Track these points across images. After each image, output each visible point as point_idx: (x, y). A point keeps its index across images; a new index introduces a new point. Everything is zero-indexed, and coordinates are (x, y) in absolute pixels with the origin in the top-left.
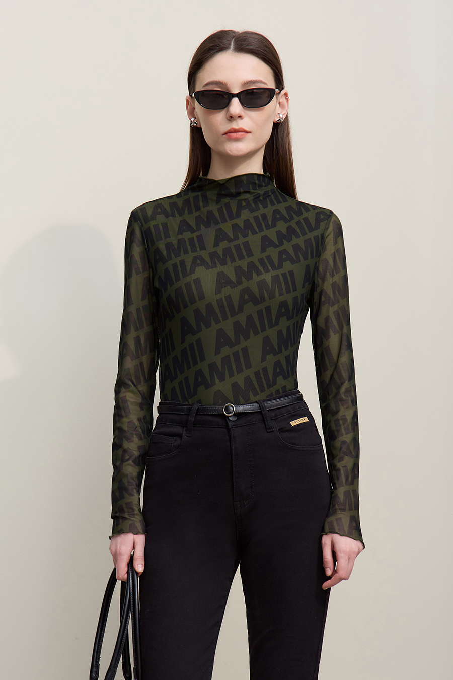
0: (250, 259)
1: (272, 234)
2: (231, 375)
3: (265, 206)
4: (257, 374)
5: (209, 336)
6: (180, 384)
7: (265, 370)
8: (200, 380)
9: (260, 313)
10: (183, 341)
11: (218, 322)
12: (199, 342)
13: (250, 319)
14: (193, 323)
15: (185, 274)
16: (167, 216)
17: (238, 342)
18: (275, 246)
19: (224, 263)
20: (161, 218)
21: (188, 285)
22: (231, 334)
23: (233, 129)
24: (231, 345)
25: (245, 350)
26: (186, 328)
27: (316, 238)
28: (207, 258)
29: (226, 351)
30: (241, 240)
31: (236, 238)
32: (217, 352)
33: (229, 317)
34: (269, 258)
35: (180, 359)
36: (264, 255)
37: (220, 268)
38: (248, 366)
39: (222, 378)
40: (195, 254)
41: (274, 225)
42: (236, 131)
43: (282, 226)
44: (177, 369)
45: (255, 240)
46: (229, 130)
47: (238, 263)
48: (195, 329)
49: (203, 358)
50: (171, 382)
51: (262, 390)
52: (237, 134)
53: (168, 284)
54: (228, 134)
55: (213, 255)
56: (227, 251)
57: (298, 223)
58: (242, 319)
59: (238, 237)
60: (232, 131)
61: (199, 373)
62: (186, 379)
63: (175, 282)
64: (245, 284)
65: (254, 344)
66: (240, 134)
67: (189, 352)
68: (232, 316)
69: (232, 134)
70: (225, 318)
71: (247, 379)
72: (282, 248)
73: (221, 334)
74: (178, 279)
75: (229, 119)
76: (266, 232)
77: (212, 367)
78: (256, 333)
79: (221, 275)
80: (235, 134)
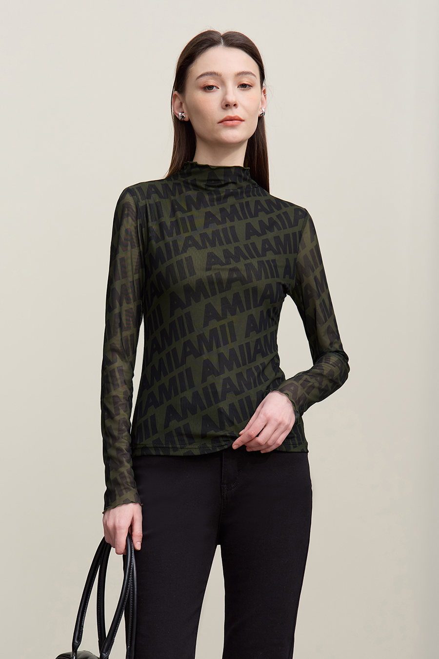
0: (237, 244)
1: (255, 223)
2: (218, 346)
3: (249, 196)
4: (241, 347)
5: (197, 310)
6: (168, 355)
7: (248, 344)
8: (188, 350)
9: (246, 292)
10: (172, 314)
11: (206, 296)
12: (188, 315)
13: (236, 296)
14: (182, 297)
15: (177, 252)
16: (160, 197)
17: (224, 316)
18: (259, 235)
19: (213, 244)
20: (155, 198)
21: (180, 263)
22: (219, 309)
23: (229, 117)
24: (219, 319)
25: (231, 324)
26: (175, 303)
27: (294, 234)
28: (197, 238)
29: (214, 324)
30: (228, 224)
31: (224, 221)
32: (206, 324)
33: (218, 293)
34: (253, 244)
35: (168, 333)
36: (249, 242)
37: (210, 249)
38: (234, 339)
39: (210, 349)
40: (187, 235)
41: (256, 215)
42: (232, 119)
43: (264, 217)
44: (165, 342)
45: (240, 226)
46: (225, 118)
47: (226, 247)
48: (185, 303)
49: (191, 330)
50: (159, 354)
51: (244, 364)
52: (233, 121)
53: (160, 261)
54: (224, 122)
55: (203, 236)
56: (216, 233)
57: (279, 216)
58: (229, 295)
59: (226, 221)
60: (228, 119)
61: (188, 343)
62: (174, 350)
63: (166, 260)
64: (233, 264)
65: (240, 320)
66: (236, 121)
67: (178, 326)
68: (220, 292)
69: (228, 122)
70: (214, 294)
71: (232, 351)
72: (264, 237)
73: (209, 308)
74: (170, 257)
75: (224, 107)
76: (249, 220)
77: (201, 337)
78: (242, 311)
79: (211, 256)
80: (231, 122)
